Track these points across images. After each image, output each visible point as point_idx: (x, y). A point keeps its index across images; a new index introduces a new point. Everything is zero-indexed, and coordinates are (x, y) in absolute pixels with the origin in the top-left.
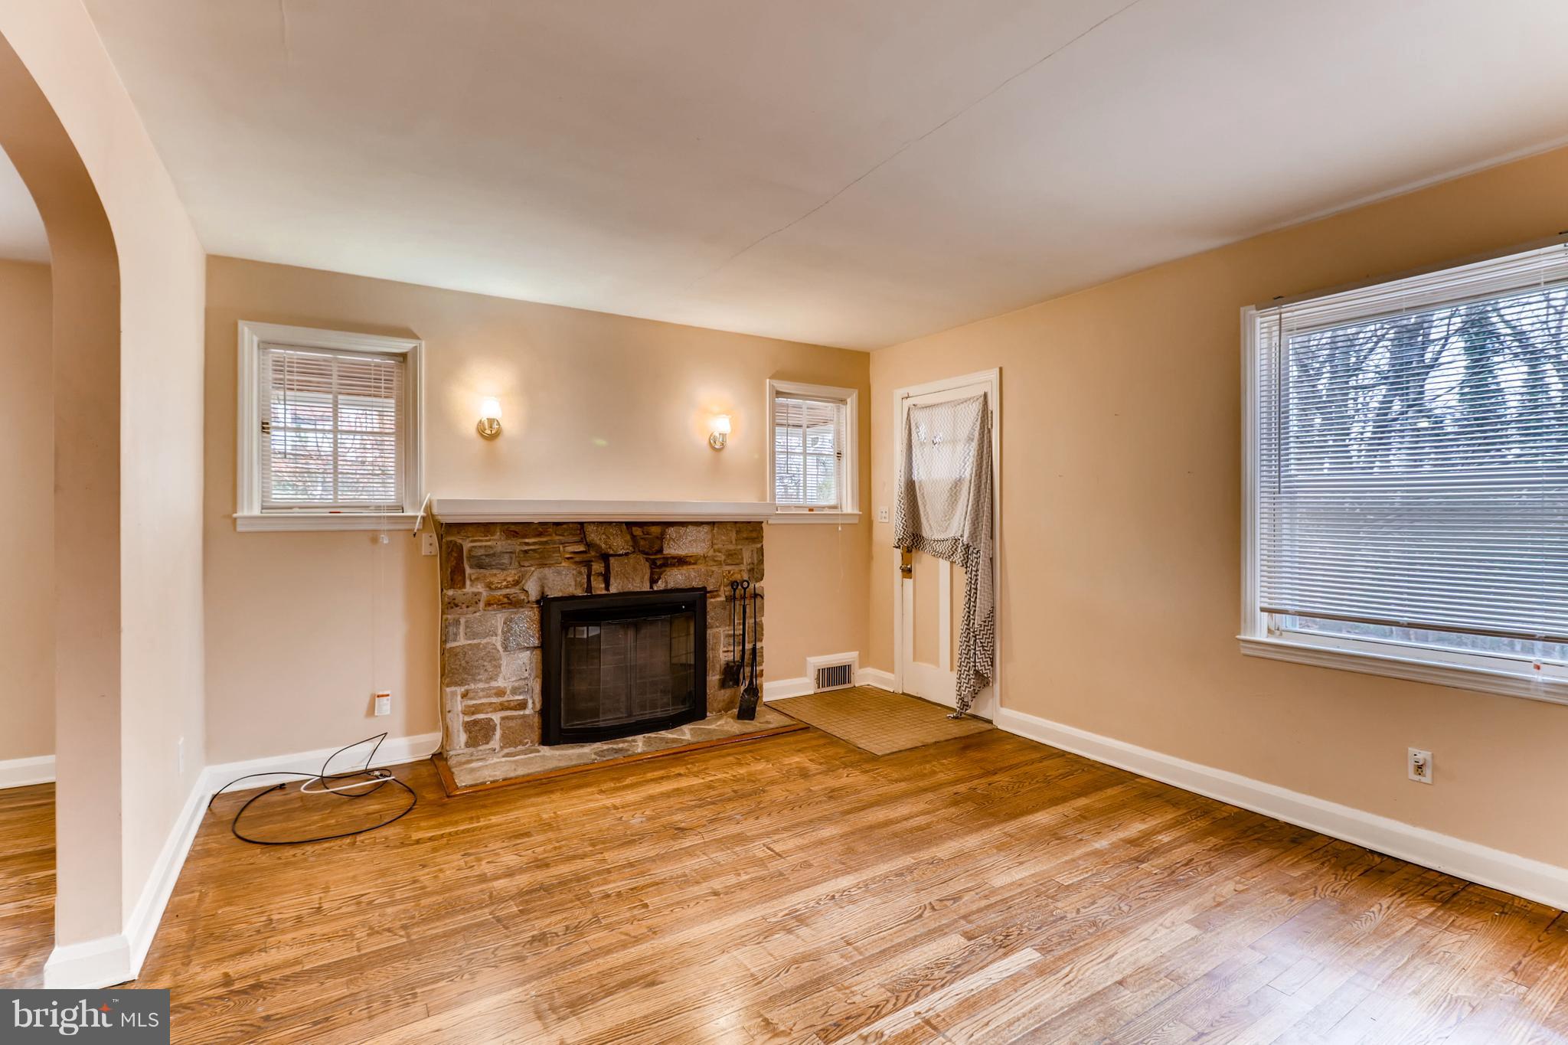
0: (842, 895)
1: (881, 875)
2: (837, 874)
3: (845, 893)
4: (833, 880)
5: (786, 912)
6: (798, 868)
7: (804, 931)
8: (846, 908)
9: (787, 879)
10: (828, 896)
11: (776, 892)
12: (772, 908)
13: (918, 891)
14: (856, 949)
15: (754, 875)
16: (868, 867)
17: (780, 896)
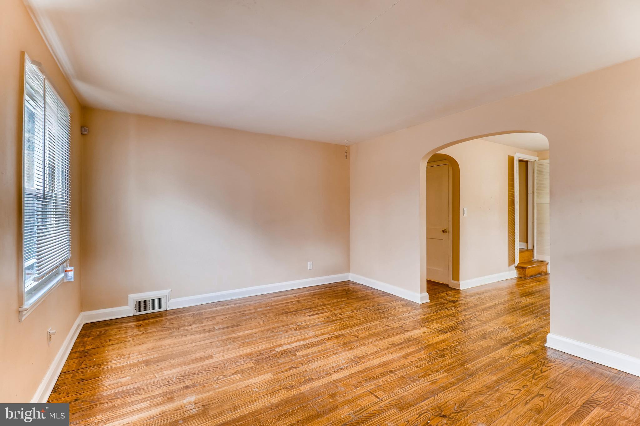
0: (338, 370)
1: (319, 380)
2: (340, 381)
3: (336, 371)
4: (341, 377)
5: (359, 363)
6: (359, 384)
7: (352, 357)
8: (336, 365)
9: (363, 377)
10: (344, 370)
11: (366, 372)
12: (365, 365)
13: (305, 372)
14: (333, 352)
15: (379, 380)
16: (325, 384)
17: (363, 370)
